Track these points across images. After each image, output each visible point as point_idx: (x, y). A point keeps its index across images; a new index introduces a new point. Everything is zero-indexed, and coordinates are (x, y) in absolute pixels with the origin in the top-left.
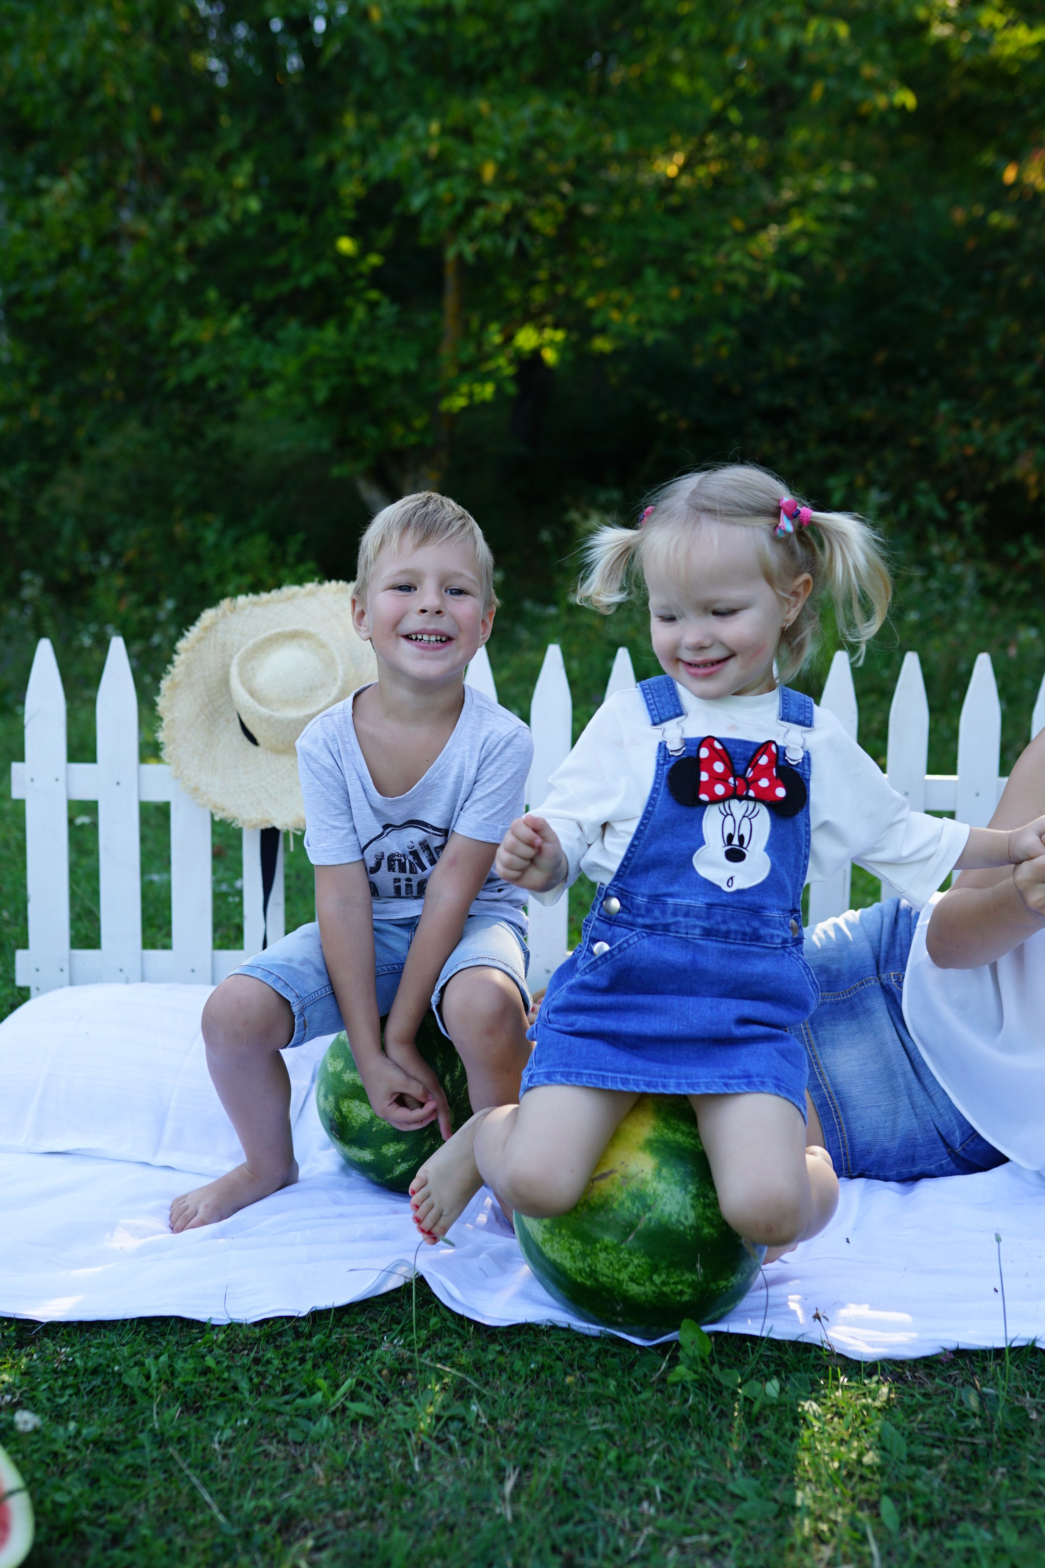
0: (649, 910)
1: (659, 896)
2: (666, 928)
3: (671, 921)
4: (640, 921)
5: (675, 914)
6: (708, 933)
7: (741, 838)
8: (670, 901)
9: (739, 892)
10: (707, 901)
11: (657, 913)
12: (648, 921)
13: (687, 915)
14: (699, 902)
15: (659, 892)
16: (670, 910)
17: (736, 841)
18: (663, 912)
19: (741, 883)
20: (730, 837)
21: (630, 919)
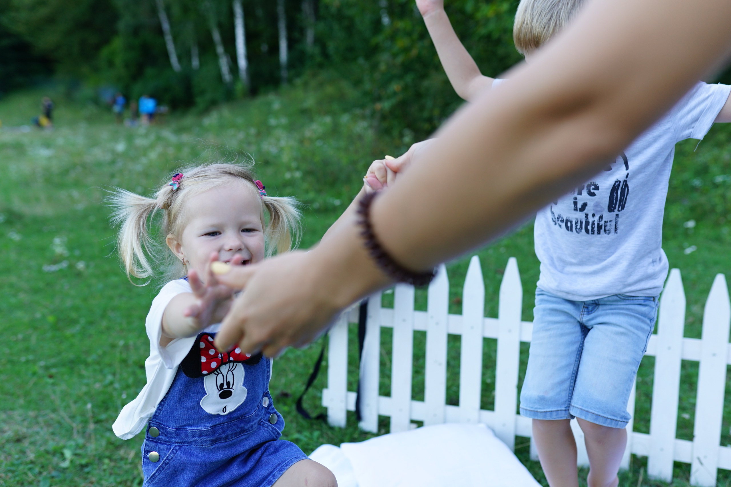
0: (177, 435)
1: (182, 427)
2: (189, 442)
3: (191, 439)
4: (173, 440)
5: (193, 436)
6: (214, 442)
7: (228, 384)
8: (189, 429)
9: (230, 413)
10: (211, 425)
11: (183, 436)
12: (179, 440)
13: (200, 436)
14: (206, 426)
15: (182, 425)
16: (190, 435)
17: (225, 386)
18: (187, 436)
19: (231, 408)
20: (222, 385)
21: (167, 439)
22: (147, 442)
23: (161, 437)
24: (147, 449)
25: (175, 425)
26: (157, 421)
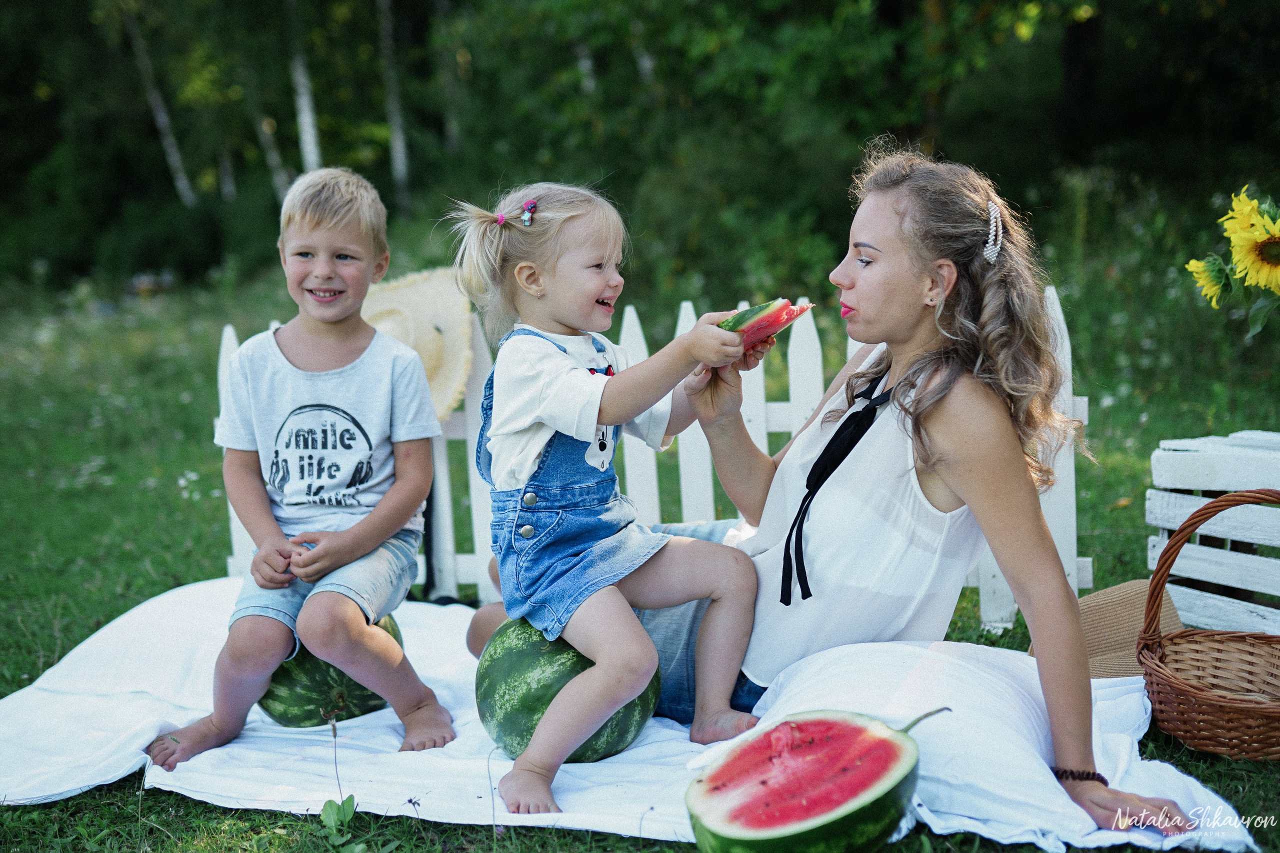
0: (562, 496)
1: (568, 484)
2: (576, 505)
3: (579, 500)
4: (557, 504)
5: (581, 495)
8: (576, 486)
10: (595, 481)
11: (569, 497)
12: (564, 503)
13: (588, 494)
14: (592, 482)
15: (567, 482)
16: (577, 493)
18: (574, 495)
21: (549, 504)
22: (521, 513)
23: (539, 504)
24: (519, 522)
25: (559, 484)
26: (536, 483)
